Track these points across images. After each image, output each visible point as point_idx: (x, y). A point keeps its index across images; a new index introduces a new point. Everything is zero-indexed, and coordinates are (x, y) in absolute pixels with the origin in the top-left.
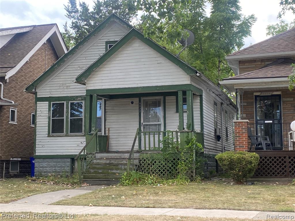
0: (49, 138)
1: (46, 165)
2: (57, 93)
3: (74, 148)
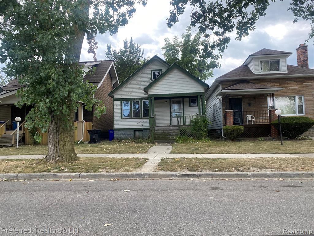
0: (121, 120)
1: (120, 133)
2: (125, 96)
3: (136, 125)
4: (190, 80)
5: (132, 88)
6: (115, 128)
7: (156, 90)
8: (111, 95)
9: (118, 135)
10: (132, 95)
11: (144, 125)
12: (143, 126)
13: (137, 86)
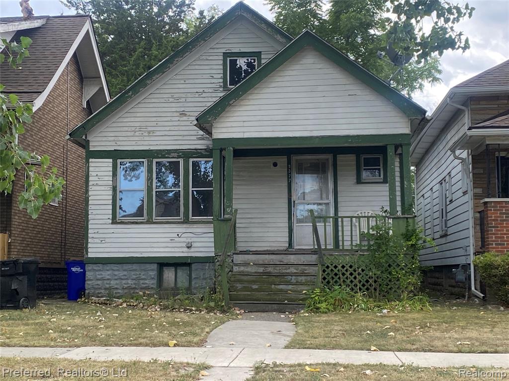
0: (114, 226)
1: (108, 275)
2: (129, 143)
3: (164, 245)
4: (359, 92)
5: (154, 115)
6: (90, 255)
7: (241, 124)
8: (79, 137)
9: (99, 282)
10: (152, 138)
11: (194, 245)
12: (192, 250)
13: (174, 110)
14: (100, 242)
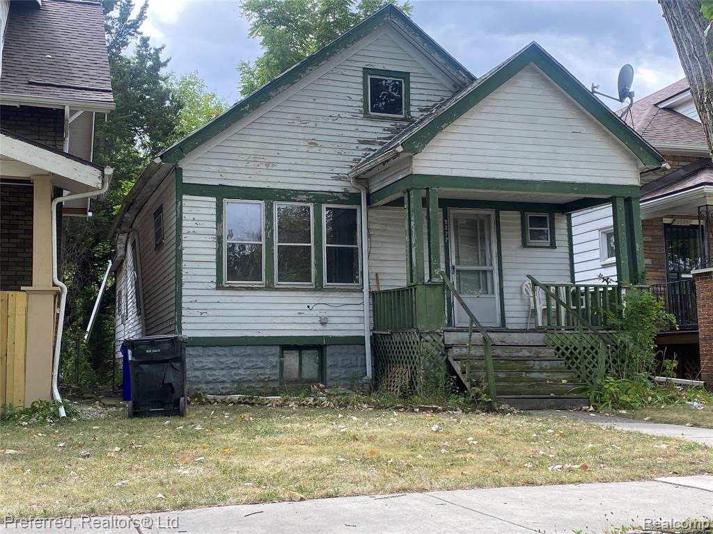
0: (220, 292)
1: (211, 362)
2: (239, 177)
4: (584, 130)
5: (275, 141)
6: (185, 334)
7: (448, 157)
9: (198, 373)
10: (272, 173)
11: (332, 320)
12: (328, 327)
13: (301, 136)
14: (199, 314)
